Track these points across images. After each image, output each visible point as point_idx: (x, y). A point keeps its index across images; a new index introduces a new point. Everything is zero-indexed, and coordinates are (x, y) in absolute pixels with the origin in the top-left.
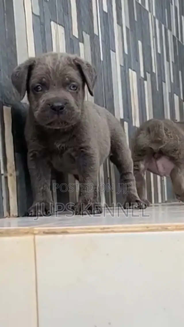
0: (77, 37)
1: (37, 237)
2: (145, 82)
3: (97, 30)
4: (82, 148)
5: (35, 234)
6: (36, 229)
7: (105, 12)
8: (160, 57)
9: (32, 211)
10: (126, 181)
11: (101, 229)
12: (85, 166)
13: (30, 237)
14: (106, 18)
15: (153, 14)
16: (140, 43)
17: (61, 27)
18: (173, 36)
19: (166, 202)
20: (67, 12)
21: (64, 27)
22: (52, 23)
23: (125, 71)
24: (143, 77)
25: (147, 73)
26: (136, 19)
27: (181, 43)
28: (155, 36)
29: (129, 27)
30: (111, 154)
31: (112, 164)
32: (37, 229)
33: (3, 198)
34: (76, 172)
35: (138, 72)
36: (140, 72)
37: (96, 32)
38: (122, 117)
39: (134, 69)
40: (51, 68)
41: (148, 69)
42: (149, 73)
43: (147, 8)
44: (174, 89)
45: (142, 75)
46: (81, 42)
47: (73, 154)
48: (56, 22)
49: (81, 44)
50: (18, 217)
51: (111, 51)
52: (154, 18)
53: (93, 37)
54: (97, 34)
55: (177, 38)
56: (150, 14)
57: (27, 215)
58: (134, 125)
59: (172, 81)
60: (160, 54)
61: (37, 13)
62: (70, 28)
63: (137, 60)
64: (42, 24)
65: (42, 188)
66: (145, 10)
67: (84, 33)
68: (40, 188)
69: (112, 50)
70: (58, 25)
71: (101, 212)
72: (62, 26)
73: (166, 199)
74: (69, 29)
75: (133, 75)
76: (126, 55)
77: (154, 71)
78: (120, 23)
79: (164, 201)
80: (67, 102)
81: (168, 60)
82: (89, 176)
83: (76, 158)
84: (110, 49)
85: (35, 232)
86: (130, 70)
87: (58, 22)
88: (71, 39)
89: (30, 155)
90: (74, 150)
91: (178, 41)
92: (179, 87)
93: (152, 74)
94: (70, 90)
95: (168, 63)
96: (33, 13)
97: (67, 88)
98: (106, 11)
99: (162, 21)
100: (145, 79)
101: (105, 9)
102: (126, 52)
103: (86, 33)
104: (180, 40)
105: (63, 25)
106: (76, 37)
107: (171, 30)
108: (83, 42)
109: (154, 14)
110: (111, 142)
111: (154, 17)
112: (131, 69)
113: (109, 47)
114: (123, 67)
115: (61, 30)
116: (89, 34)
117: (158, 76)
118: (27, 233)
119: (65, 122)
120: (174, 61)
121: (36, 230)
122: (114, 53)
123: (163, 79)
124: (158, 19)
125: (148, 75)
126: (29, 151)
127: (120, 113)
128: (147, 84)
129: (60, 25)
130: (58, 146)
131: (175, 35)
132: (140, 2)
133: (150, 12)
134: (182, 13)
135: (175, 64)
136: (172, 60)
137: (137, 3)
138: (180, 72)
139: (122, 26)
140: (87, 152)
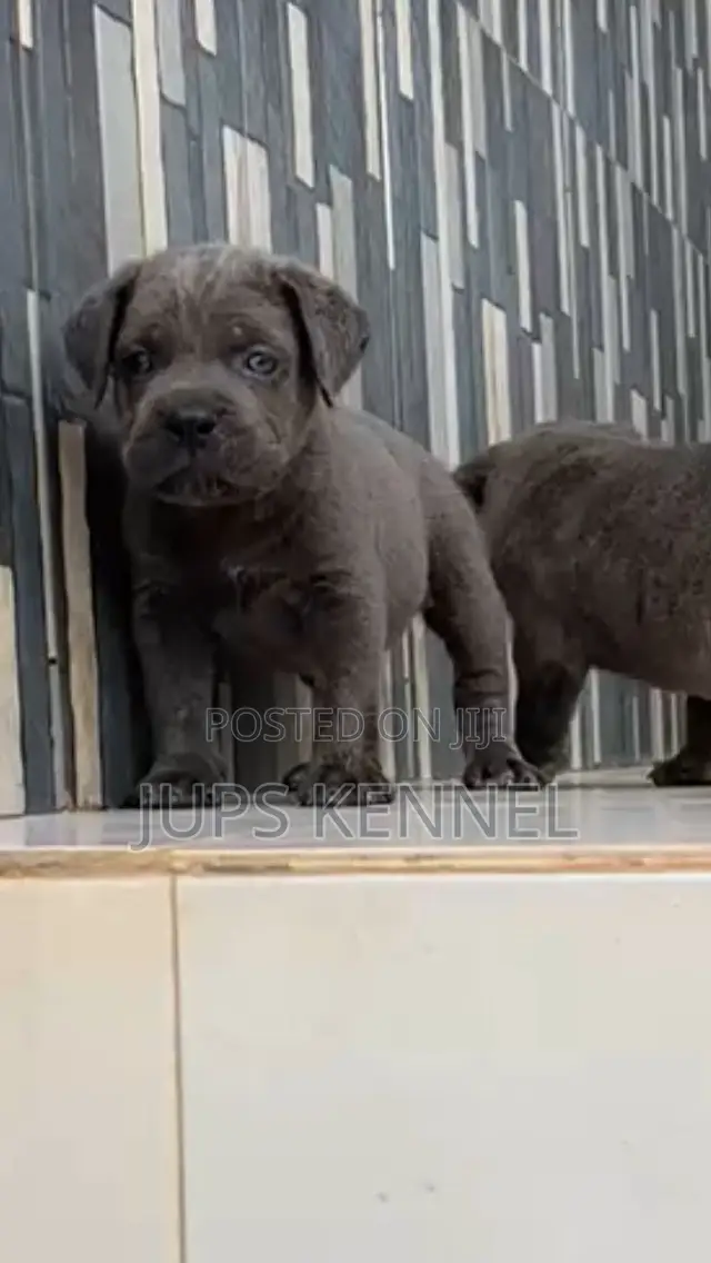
0: (310, 183)
1: (184, 882)
2: (536, 348)
3: (379, 160)
4: (322, 577)
5: (174, 872)
6: (178, 852)
7: (406, 100)
8: (586, 259)
13: (162, 882)
14: (408, 117)
15: (565, 106)
16: (520, 210)
17: (256, 145)
18: (634, 188)
19: (597, 767)
20: (278, 94)
21: (267, 148)
22: (227, 132)
23: (468, 309)
24: (528, 327)
25: (542, 317)
26: (508, 125)
27: (660, 210)
28: (573, 189)
29: (483, 152)
32: (182, 853)
33: (52, 743)
35: (512, 312)
36: (518, 310)
37: (372, 167)
39: (500, 302)
40: (186, 291)
41: (545, 300)
42: (548, 314)
43: (547, 87)
44: (633, 374)
45: (526, 323)
46: (321, 202)
47: (293, 599)
48: (240, 130)
49: (323, 211)
50: (104, 808)
51: (423, 235)
52: (572, 123)
53: (366, 188)
54: (378, 177)
55: (645, 195)
56: (556, 108)
57: (131, 803)
59: (626, 345)
60: (586, 251)
61: (178, 97)
62: (288, 152)
63: (511, 270)
64: (194, 137)
66: (539, 92)
67: (333, 171)
68: (177, 709)
69: (426, 232)
70: (248, 143)
72: (260, 143)
73: (597, 758)
74: (284, 156)
75: (494, 322)
76: (474, 251)
77: (565, 308)
78: (454, 137)
79: (590, 764)
80: (230, 408)
81: (614, 272)
82: (348, 672)
83: (303, 613)
84: (420, 229)
85: (178, 865)
86: (486, 304)
87: (246, 128)
88: (289, 190)
89: (140, 599)
90: (296, 587)
91: (650, 205)
92: (648, 366)
93: (561, 322)
94: (248, 373)
95: (614, 282)
96: (163, 98)
97: (238, 362)
98: (410, 96)
99: (596, 133)
100: (537, 336)
101: (407, 88)
102: (474, 240)
103: (341, 171)
104: (655, 199)
105: (264, 141)
106: (305, 185)
107: (625, 166)
108: (330, 203)
109: (571, 108)
111: (569, 117)
112: (490, 300)
113: (417, 223)
114: (461, 291)
115: (256, 157)
116: (348, 174)
117: (581, 325)
118: (146, 868)
119: (221, 483)
120: (633, 275)
121: (179, 858)
122: (432, 242)
123: (595, 338)
124: (582, 124)
125: (547, 323)
126: (139, 583)
128: (541, 356)
129: (252, 139)
130: (233, 572)
132: (523, 64)
133: (558, 102)
134: (665, 108)
135: (637, 285)
136: (627, 270)
137: (515, 68)
138: (654, 316)
139: (461, 150)
140: (342, 590)
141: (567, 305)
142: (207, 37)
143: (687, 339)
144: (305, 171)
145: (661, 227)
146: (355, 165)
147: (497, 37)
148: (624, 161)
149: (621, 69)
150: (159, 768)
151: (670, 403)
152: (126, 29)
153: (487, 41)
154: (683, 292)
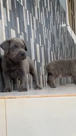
0: (19, 33)
1: (6, 99)
3: (26, 31)
4: (21, 69)
5: (5, 99)
8: (46, 39)
9: (5, 90)
10: (35, 80)
11: (27, 97)
12: (22, 76)
13: (4, 100)
14: (29, 27)
16: (40, 35)
18: (51, 33)
20: (16, 25)
22: (11, 29)
24: (41, 46)
26: (39, 27)
29: (36, 30)
30: (30, 71)
31: (31, 75)
32: (6, 97)
34: (19, 78)
36: (40, 44)
37: (25, 32)
38: (34, 59)
41: (43, 43)
44: (51, 50)
47: (18, 71)
48: (13, 29)
49: (20, 36)
53: (25, 34)
56: (43, 25)
58: (38, 61)
59: (51, 47)
61: (6, 26)
63: (39, 40)
64: (8, 30)
65: (8, 83)
66: (42, 24)
67: (22, 32)
71: (27, 91)
75: (38, 45)
77: (45, 44)
78: (33, 29)
83: (19, 73)
85: (5, 98)
86: (37, 44)
88: (17, 34)
89: (3, 72)
90: (19, 70)
93: (44, 45)
96: (5, 26)
98: (29, 25)
99: (47, 28)
100: (42, 47)
101: (29, 24)
102: (35, 38)
104: (53, 34)
108: (21, 35)
109: (45, 26)
110: (30, 68)
113: (30, 36)
114: (34, 43)
115: (14, 31)
117: (46, 45)
118: (3, 98)
122: (31, 38)
123: (47, 47)
125: (43, 45)
126: (3, 71)
127: (33, 58)
128: (42, 49)
130: (13, 68)
131: (51, 32)
132: (40, 21)
134: (54, 25)
135: (51, 42)
136: (50, 40)
138: (53, 44)
139: (34, 30)
140: (23, 71)
142: (9, 20)
143: (56, 46)
144: (19, 32)
145: (54, 36)
147: (37, 19)
148: (50, 30)
149: (49, 22)
150: (6, 88)
151: (55, 52)
152: (1, 20)
153: (36, 19)
154: (56, 42)
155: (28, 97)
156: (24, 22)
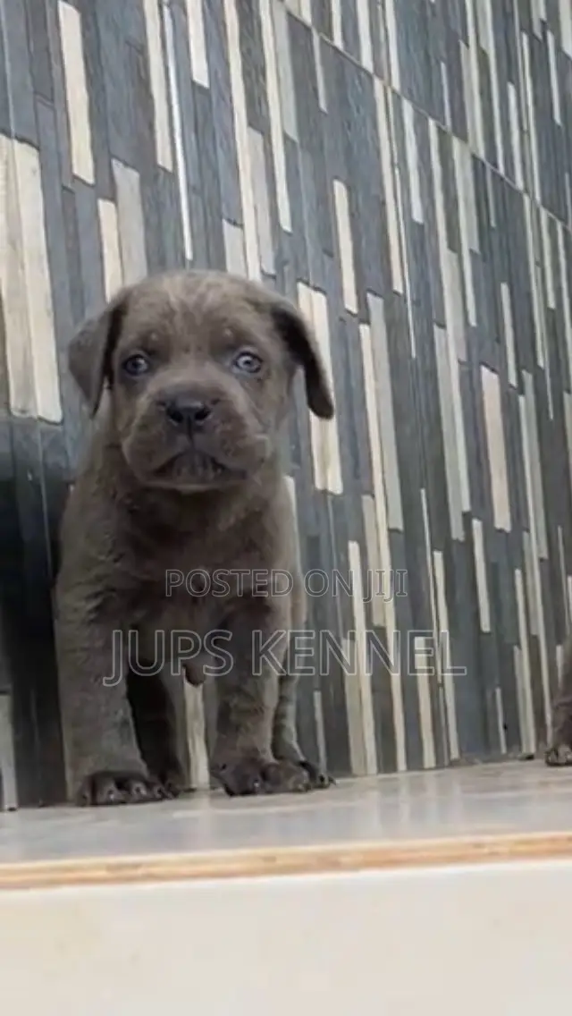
0: (91, 180)
2: (364, 329)
3: (170, 148)
7: (201, 88)
8: (420, 238)
15: (390, 83)
16: (340, 190)
17: (25, 146)
18: (475, 158)
19: (454, 764)
21: (38, 149)
24: (354, 310)
25: (369, 296)
26: (324, 106)
27: (507, 180)
28: (401, 162)
29: (293, 134)
35: (333, 294)
36: (340, 292)
37: (163, 159)
39: (318, 285)
41: (373, 280)
42: (377, 294)
43: (367, 62)
44: (481, 349)
45: (351, 304)
46: (105, 198)
48: (8, 134)
49: (105, 207)
51: (225, 223)
52: (397, 97)
53: (155, 182)
54: (169, 167)
55: (489, 166)
56: (378, 84)
58: (319, 485)
59: (473, 321)
60: (419, 226)
62: (62, 150)
63: (331, 252)
66: (360, 68)
67: (117, 166)
69: (229, 221)
70: (16, 143)
72: (30, 143)
73: (455, 755)
74: (59, 155)
75: (312, 305)
76: (287, 234)
77: (398, 287)
78: (258, 121)
79: (446, 762)
81: (454, 245)
84: (221, 218)
87: (13, 129)
88: (64, 188)
91: (495, 174)
92: (499, 339)
93: (393, 301)
95: (454, 256)
97: (228, 361)
98: (206, 84)
99: (427, 106)
100: (364, 317)
101: (200, 74)
102: (286, 223)
103: (126, 164)
104: (501, 170)
105: (35, 142)
106: (84, 182)
107: (464, 137)
108: (113, 199)
109: (396, 84)
111: (394, 92)
112: (307, 284)
113: (217, 210)
114: (274, 277)
115: (27, 158)
116: (134, 167)
117: (416, 303)
119: (216, 465)
120: (476, 248)
122: (236, 229)
123: (435, 315)
124: (411, 99)
125: (375, 304)
128: (370, 337)
129: (22, 140)
131: (482, 154)
132: (338, 42)
133: (381, 77)
134: (509, 72)
135: (483, 257)
136: (470, 242)
137: (327, 45)
138: (504, 288)
139: (266, 133)
141: (400, 282)
143: (547, 310)
144: (83, 165)
145: (509, 198)
146: (143, 157)
147: (307, 16)
148: (461, 131)
149: (454, 41)
151: (528, 378)
153: (293, 20)
154: (540, 263)
155: (120, 867)
156: (142, 50)
